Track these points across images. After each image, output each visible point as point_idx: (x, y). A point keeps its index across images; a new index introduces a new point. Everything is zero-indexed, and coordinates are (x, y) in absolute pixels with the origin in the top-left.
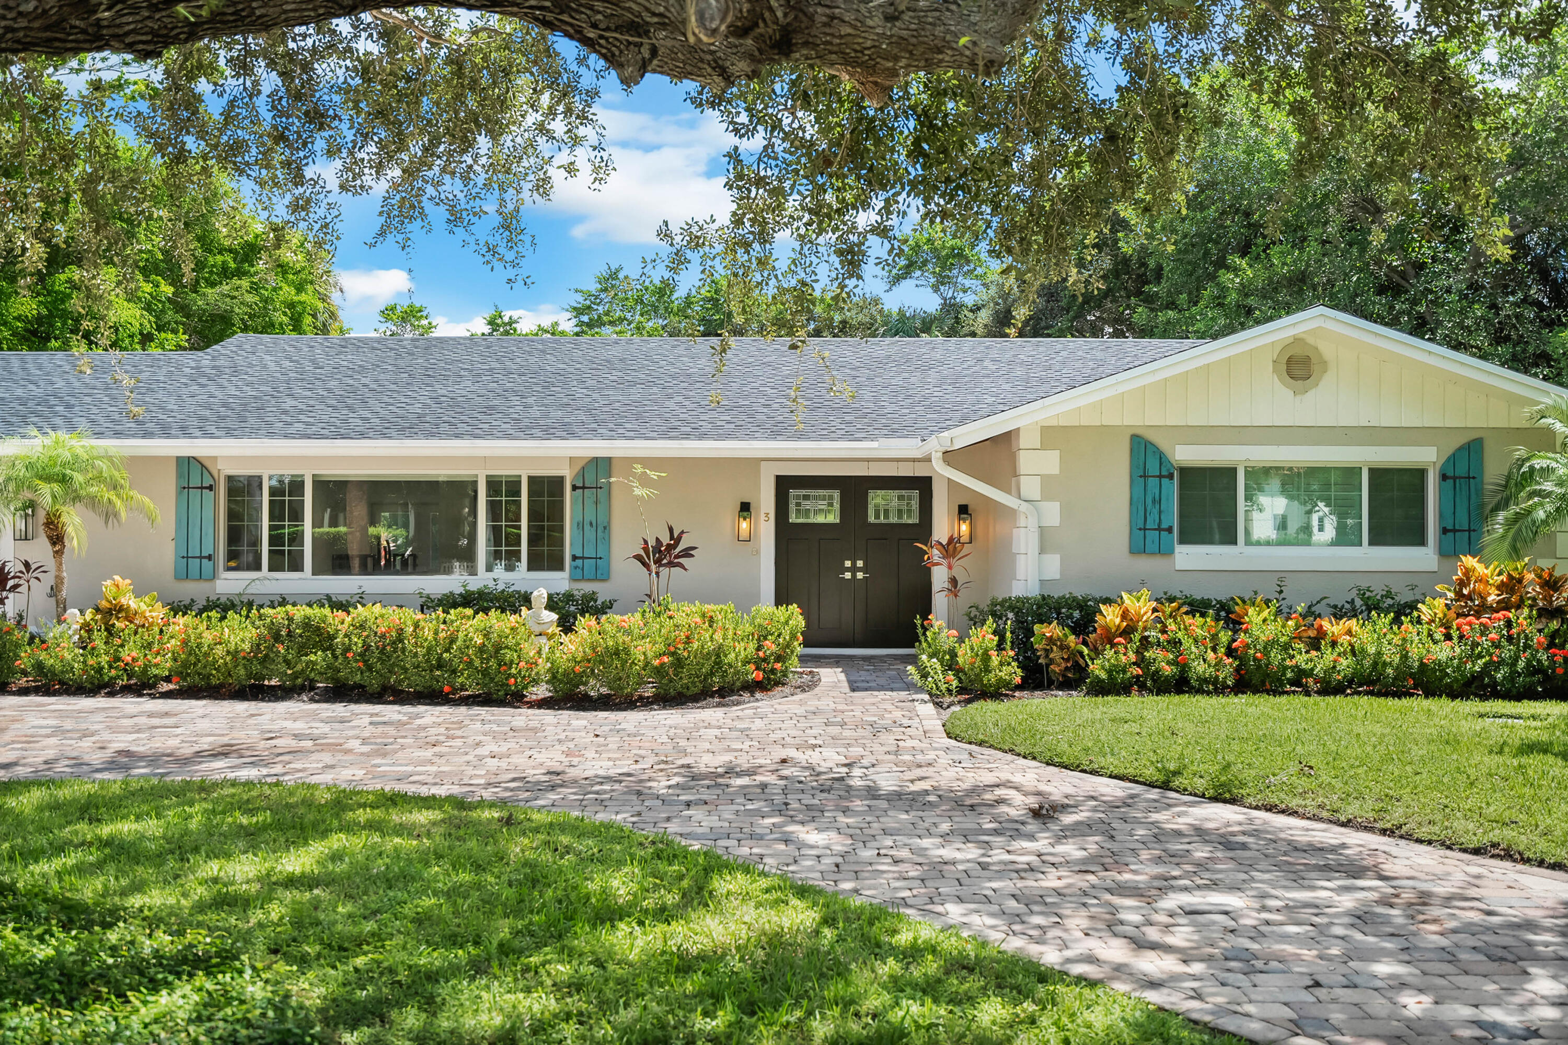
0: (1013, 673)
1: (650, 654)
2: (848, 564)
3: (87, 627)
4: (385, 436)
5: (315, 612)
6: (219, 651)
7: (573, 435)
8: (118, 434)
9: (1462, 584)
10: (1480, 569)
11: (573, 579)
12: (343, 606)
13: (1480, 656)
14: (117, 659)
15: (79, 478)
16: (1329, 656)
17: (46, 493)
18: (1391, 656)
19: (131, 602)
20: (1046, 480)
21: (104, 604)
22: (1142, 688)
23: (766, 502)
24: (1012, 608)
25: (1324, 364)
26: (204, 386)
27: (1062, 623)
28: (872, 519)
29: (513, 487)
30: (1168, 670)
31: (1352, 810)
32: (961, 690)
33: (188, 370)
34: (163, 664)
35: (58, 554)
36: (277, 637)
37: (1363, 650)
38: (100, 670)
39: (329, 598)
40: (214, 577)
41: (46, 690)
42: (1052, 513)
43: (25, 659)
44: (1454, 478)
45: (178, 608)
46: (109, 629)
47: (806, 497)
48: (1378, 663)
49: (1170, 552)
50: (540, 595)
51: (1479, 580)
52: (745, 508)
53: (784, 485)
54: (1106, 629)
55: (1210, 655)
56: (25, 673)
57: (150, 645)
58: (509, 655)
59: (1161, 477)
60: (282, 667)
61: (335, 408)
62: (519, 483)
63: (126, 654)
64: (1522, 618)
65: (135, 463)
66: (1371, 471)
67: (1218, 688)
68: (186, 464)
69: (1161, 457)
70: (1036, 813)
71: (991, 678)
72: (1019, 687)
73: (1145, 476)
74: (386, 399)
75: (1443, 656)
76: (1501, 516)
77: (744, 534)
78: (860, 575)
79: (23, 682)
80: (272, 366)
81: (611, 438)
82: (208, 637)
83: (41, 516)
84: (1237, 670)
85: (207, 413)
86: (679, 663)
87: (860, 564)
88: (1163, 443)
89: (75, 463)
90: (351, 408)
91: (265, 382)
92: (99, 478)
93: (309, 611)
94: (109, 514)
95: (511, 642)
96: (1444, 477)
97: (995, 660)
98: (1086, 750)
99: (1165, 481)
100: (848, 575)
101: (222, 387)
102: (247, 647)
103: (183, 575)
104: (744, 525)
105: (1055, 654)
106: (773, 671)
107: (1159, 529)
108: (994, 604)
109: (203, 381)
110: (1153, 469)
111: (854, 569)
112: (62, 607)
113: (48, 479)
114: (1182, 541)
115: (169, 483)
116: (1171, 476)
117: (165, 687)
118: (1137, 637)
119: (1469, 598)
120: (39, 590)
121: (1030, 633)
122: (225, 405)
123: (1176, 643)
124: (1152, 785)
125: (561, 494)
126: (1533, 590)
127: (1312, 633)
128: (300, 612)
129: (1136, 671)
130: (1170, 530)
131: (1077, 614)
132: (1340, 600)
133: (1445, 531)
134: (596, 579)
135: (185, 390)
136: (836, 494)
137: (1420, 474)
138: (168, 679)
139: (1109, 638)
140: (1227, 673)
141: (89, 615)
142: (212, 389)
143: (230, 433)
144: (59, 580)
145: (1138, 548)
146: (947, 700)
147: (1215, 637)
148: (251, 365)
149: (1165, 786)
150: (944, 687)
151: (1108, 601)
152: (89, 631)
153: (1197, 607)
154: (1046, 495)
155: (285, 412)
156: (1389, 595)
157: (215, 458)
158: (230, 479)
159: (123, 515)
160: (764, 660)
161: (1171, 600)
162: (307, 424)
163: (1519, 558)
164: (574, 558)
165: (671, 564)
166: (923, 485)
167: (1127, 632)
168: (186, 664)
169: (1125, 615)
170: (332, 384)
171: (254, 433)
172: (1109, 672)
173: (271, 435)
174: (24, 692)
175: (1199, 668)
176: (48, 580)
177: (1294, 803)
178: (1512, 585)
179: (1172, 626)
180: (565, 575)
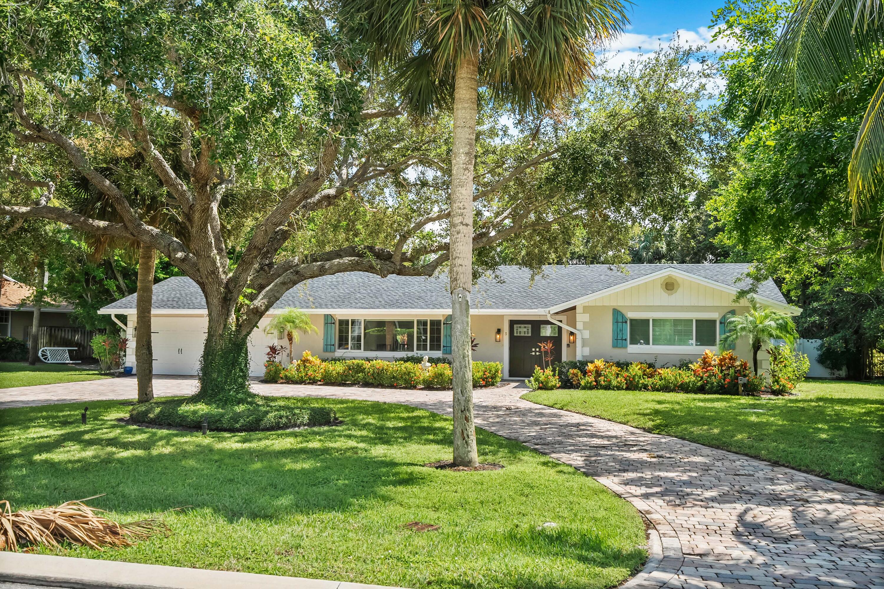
0: (557, 383)
2: (534, 350)
3: (299, 365)
4: (385, 308)
5: (360, 362)
6: (334, 372)
7: (442, 307)
8: (307, 307)
9: (705, 358)
10: (709, 354)
11: (443, 353)
12: (368, 360)
14: (307, 374)
15: (297, 321)
17: (289, 326)
19: (310, 358)
20: (584, 323)
21: (303, 359)
22: (593, 388)
23: (506, 329)
25: (679, 285)
26: (333, 289)
27: (578, 369)
29: (425, 323)
30: (604, 383)
33: (328, 283)
34: (319, 376)
35: (291, 344)
36: (350, 369)
38: (302, 377)
39: (367, 358)
40: (335, 351)
41: (288, 383)
42: (587, 334)
43: (282, 375)
45: (324, 360)
46: (305, 366)
47: (520, 327)
49: (626, 347)
50: (426, 358)
51: (708, 358)
52: (499, 331)
53: (513, 323)
56: (282, 378)
57: (315, 371)
58: (412, 375)
59: (622, 322)
60: (351, 378)
61: (371, 297)
62: (427, 322)
63: (310, 373)
64: (718, 370)
65: (312, 316)
66: (696, 321)
68: (326, 316)
69: (623, 316)
71: (550, 384)
73: (617, 322)
74: (388, 294)
75: (690, 381)
77: (498, 340)
78: (538, 354)
79: (281, 381)
80: (355, 281)
82: (331, 368)
83: (286, 333)
85: (333, 299)
87: (538, 350)
88: (624, 312)
89: (297, 317)
90: (377, 298)
91: (352, 287)
92: (302, 321)
93: (358, 361)
94: (305, 332)
95: (412, 371)
96: (721, 323)
97: (551, 379)
99: (624, 324)
100: (533, 353)
101: (339, 289)
102: (341, 371)
103: (326, 350)
104: (498, 336)
105: (574, 378)
106: (489, 381)
107: (622, 339)
109: (333, 287)
110: (620, 320)
111: (536, 352)
112: (291, 359)
113: (289, 322)
114: (631, 344)
115: (322, 321)
116: (626, 322)
117: (319, 383)
119: (707, 363)
120: (285, 354)
122: (339, 296)
125: (440, 326)
128: (356, 362)
129: (594, 383)
130: (626, 340)
132: (672, 363)
135: (327, 291)
136: (530, 326)
137: (714, 322)
138: (320, 381)
139: (588, 374)
140: (623, 384)
141: (299, 362)
142: (336, 290)
143: (339, 307)
144: (291, 351)
145: (615, 346)
148: (349, 280)
152: (299, 366)
154: (585, 328)
155: (356, 299)
157: (335, 314)
158: (340, 320)
159: (310, 332)
160: (486, 378)
161: (612, 362)
162: (363, 303)
164: (444, 346)
168: (325, 376)
169: (595, 366)
170: (372, 288)
171: (346, 307)
172: (586, 384)
173: (351, 307)
174: (282, 383)
176: (288, 351)
178: (723, 360)
179: (609, 370)
180: (441, 352)
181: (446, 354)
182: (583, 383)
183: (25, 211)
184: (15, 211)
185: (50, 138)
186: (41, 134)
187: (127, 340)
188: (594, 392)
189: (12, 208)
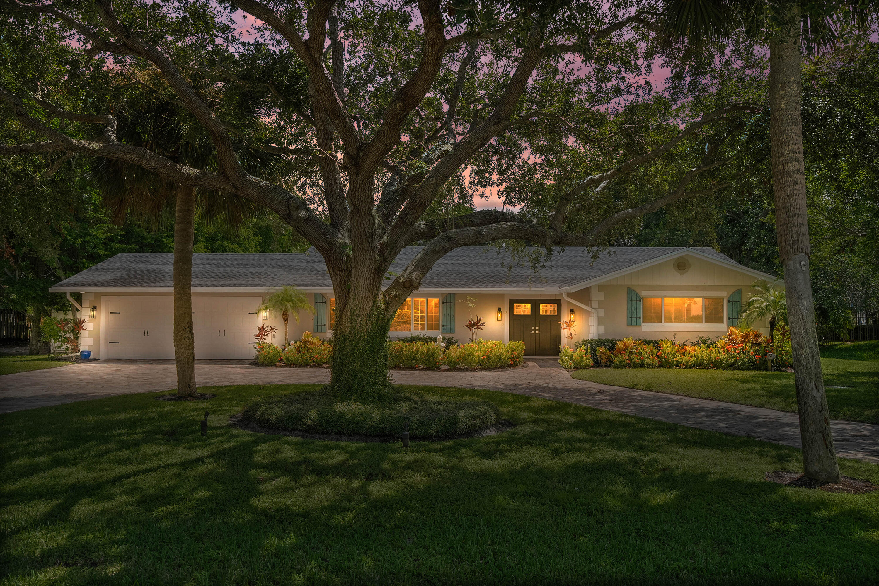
0: (590, 362)
1: (480, 355)
2: (533, 328)
3: (299, 347)
9: (730, 335)
10: (735, 331)
11: (443, 333)
13: (733, 357)
16: (687, 357)
18: (706, 356)
19: (312, 339)
20: (599, 301)
21: (304, 340)
22: (630, 367)
23: (506, 307)
24: (589, 343)
25: (689, 265)
27: (605, 347)
28: (541, 314)
29: (423, 302)
30: (638, 361)
31: (678, 392)
32: (575, 367)
35: (286, 324)
37: (698, 357)
40: (326, 331)
44: (732, 302)
46: (307, 347)
47: (520, 306)
48: (702, 360)
49: (640, 325)
50: (439, 337)
51: (735, 334)
52: (500, 309)
53: (512, 302)
54: (619, 349)
55: (651, 357)
56: (282, 361)
64: (747, 346)
67: (653, 367)
68: (317, 295)
69: (637, 295)
70: (599, 392)
71: (584, 363)
72: (592, 367)
73: (632, 301)
75: (722, 357)
76: (744, 314)
77: (499, 319)
78: (537, 332)
79: (281, 364)
81: (457, 287)
84: (659, 361)
86: (489, 358)
87: (537, 328)
88: (637, 290)
89: (295, 296)
96: (729, 301)
97: (585, 358)
98: (612, 380)
100: (533, 332)
103: (316, 331)
104: (499, 315)
105: (603, 357)
106: (516, 361)
107: (636, 318)
108: (583, 341)
110: (635, 299)
111: (535, 330)
112: (287, 340)
114: (644, 322)
117: (325, 366)
118: (628, 351)
119: (732, 340)
121: (595, 350)
123: (640, 353)
124: (629, 388)
126: (751, 337)
127: (683, 351)
129: (628, 361)
130: (640, 318)
131: (610, 345)
132: (695, 340)
133: (729, 319)
134: (450, 333)
136: (529, 305)
137: (722, 300)
138: (326, 363)
139: (620, 352)
140: (656, 362)
141: (299, 343)
144: (286, 332)
145: (629, 324)
146: (570, 370)
147: (652, 352)
149: (633, 388)
150: (569, 366)
151: (619, 340)
153: (648, 343)
156: (709, 339)
157: (326, 293)
158: (330, 300)
160: (513, 358)
161: (640, 340)
163: (749, 327)
164: (443, 326)
165: (478, 328)
166: (558, 302)
167: (625, 350)
169: (625, 345)
172: (620, 362)
175: (647, 361)
177: (665, 391)
178: (746, 337)
179: (639, 348)
180: (440, 331)
181: (446, 333)
182: (616, 361)
183: (97, 148)
184: (85, 147)
185: (141, 48)
186: (130, 42)
187: (83, 321)
188: (627, 370)
189: (81, 143)
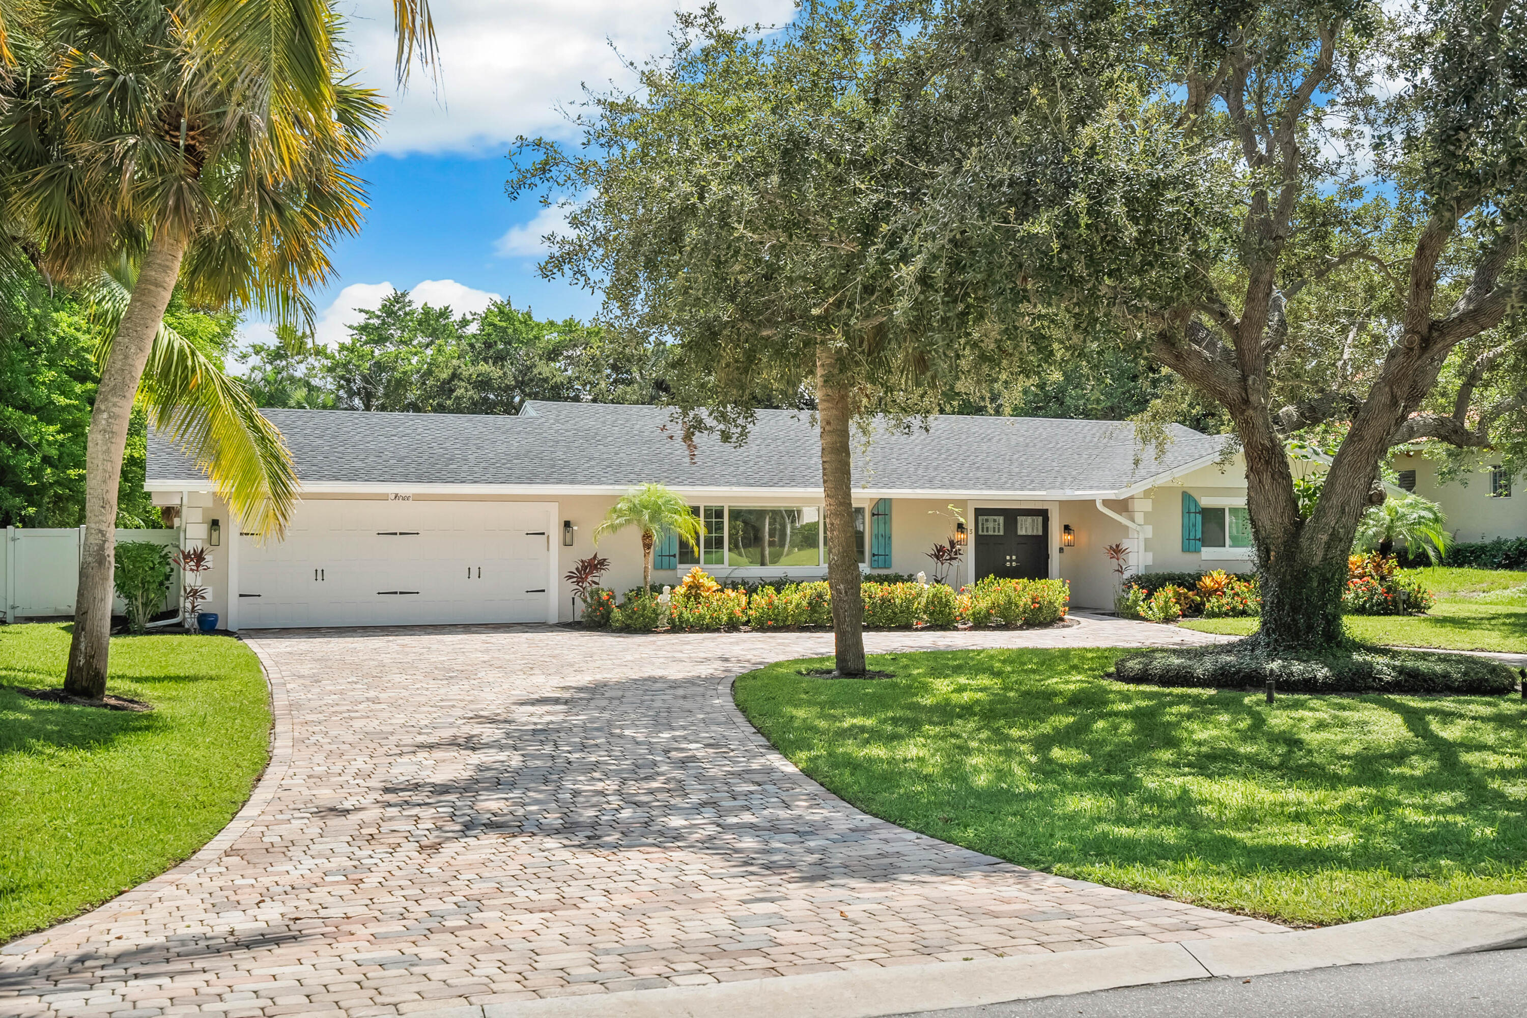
2: (1008, 558)
11: (872, 567)
19: (705, 582)
20: (1146, 513)
30: (1239, 607)
35: (648, 554)
40: (675, 567)
42: (1149, 531)
49: (1200, 551)
50: (922, 576)
52: (961, 526)
59: (1195, 513)
64: (1375, 581)
73: (1189, 513)
78: (1014, 564)
87: (1014, 558)
88: (1196, 495)
100: (1008, 564)
103: (659, 566)
104: (962, 536)
107: (1195, 539)
111: (1011, 560)
116: (1199, 513)
129: (1227, 607)
130: (1199, 540)
134: (884, 567)
136: (1002, 518)
141: (682, 589)
145: (1186, 549)
154: (1147, 522)
164: (874, 555)
166: (1043, 514)
167: (1219, 590)
180: (867, 565)
